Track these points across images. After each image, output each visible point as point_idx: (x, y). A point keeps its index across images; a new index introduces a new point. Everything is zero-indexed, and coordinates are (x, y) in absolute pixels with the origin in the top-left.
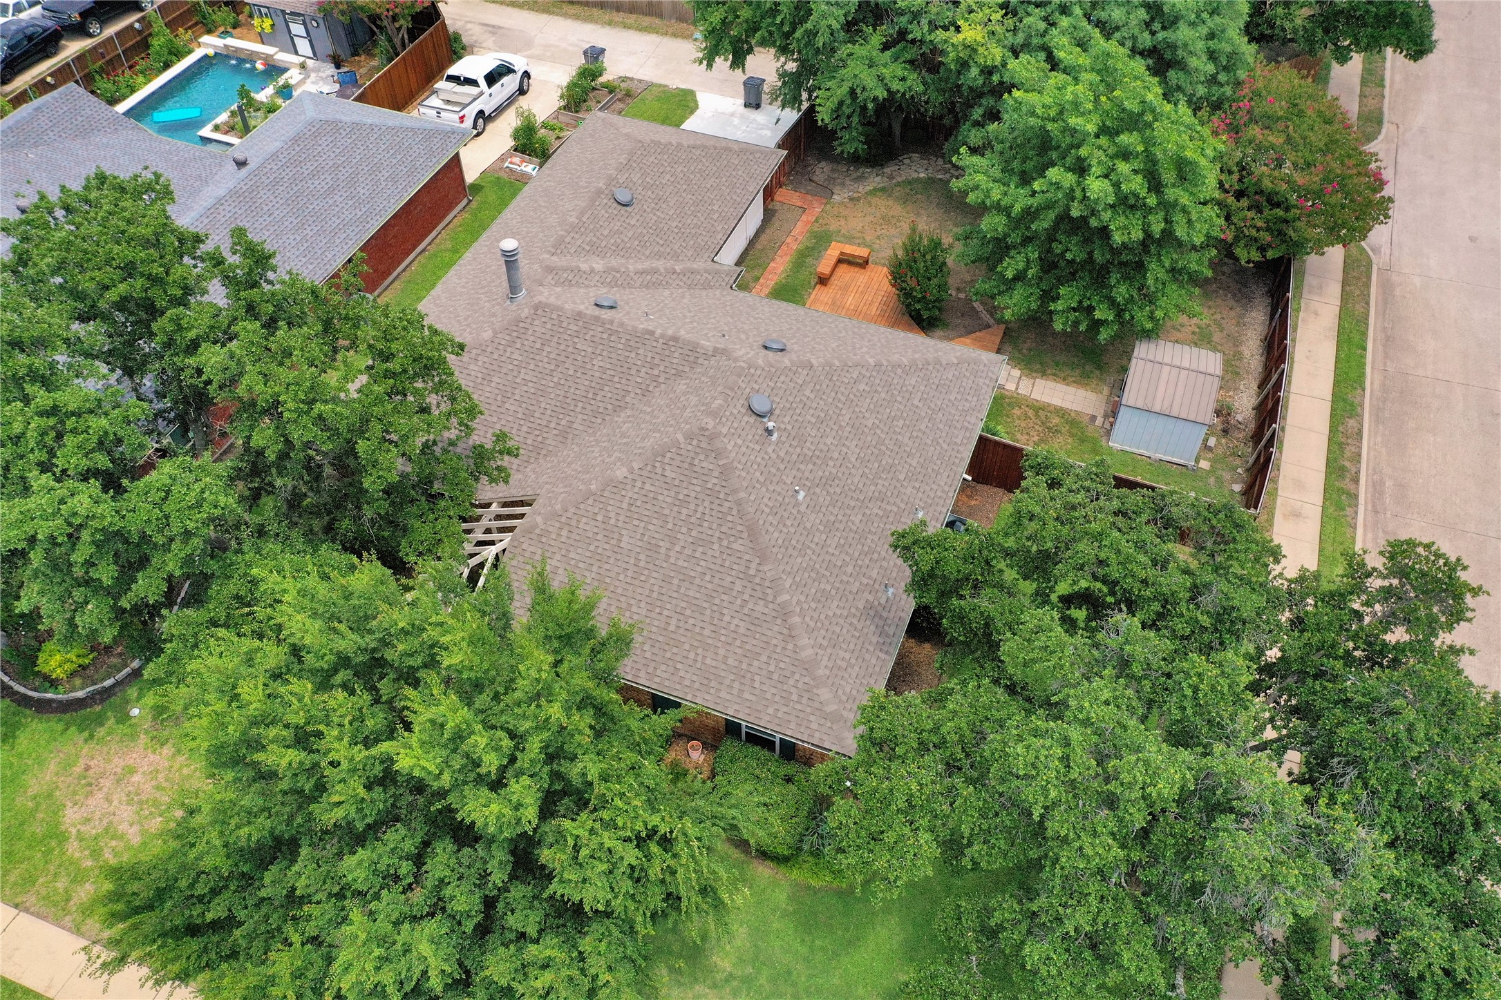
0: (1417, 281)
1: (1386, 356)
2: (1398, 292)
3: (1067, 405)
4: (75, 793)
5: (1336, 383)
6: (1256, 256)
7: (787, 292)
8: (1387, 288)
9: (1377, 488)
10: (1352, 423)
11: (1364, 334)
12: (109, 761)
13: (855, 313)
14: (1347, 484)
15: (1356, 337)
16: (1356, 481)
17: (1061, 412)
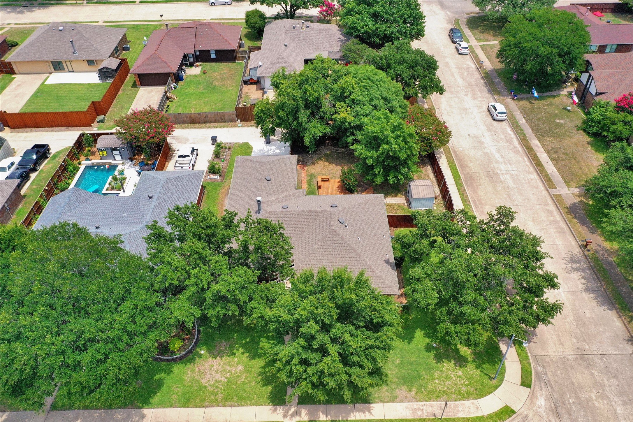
0: (461, 149)
1: (463, 170)
2: (458, 153)
3: (396, 202)
4: (200, 376)
5: (455, 180)
6: (426, 153)
7: (310, 193)
8: (455, 152)
9: (474, 202)
10: (462, 188)
11: (455, 165)
12: (204, 366)
13: (332, 194)
14: (468, 203)
15: (454, 167)
16: (469, 202)
17: (396, 205)
